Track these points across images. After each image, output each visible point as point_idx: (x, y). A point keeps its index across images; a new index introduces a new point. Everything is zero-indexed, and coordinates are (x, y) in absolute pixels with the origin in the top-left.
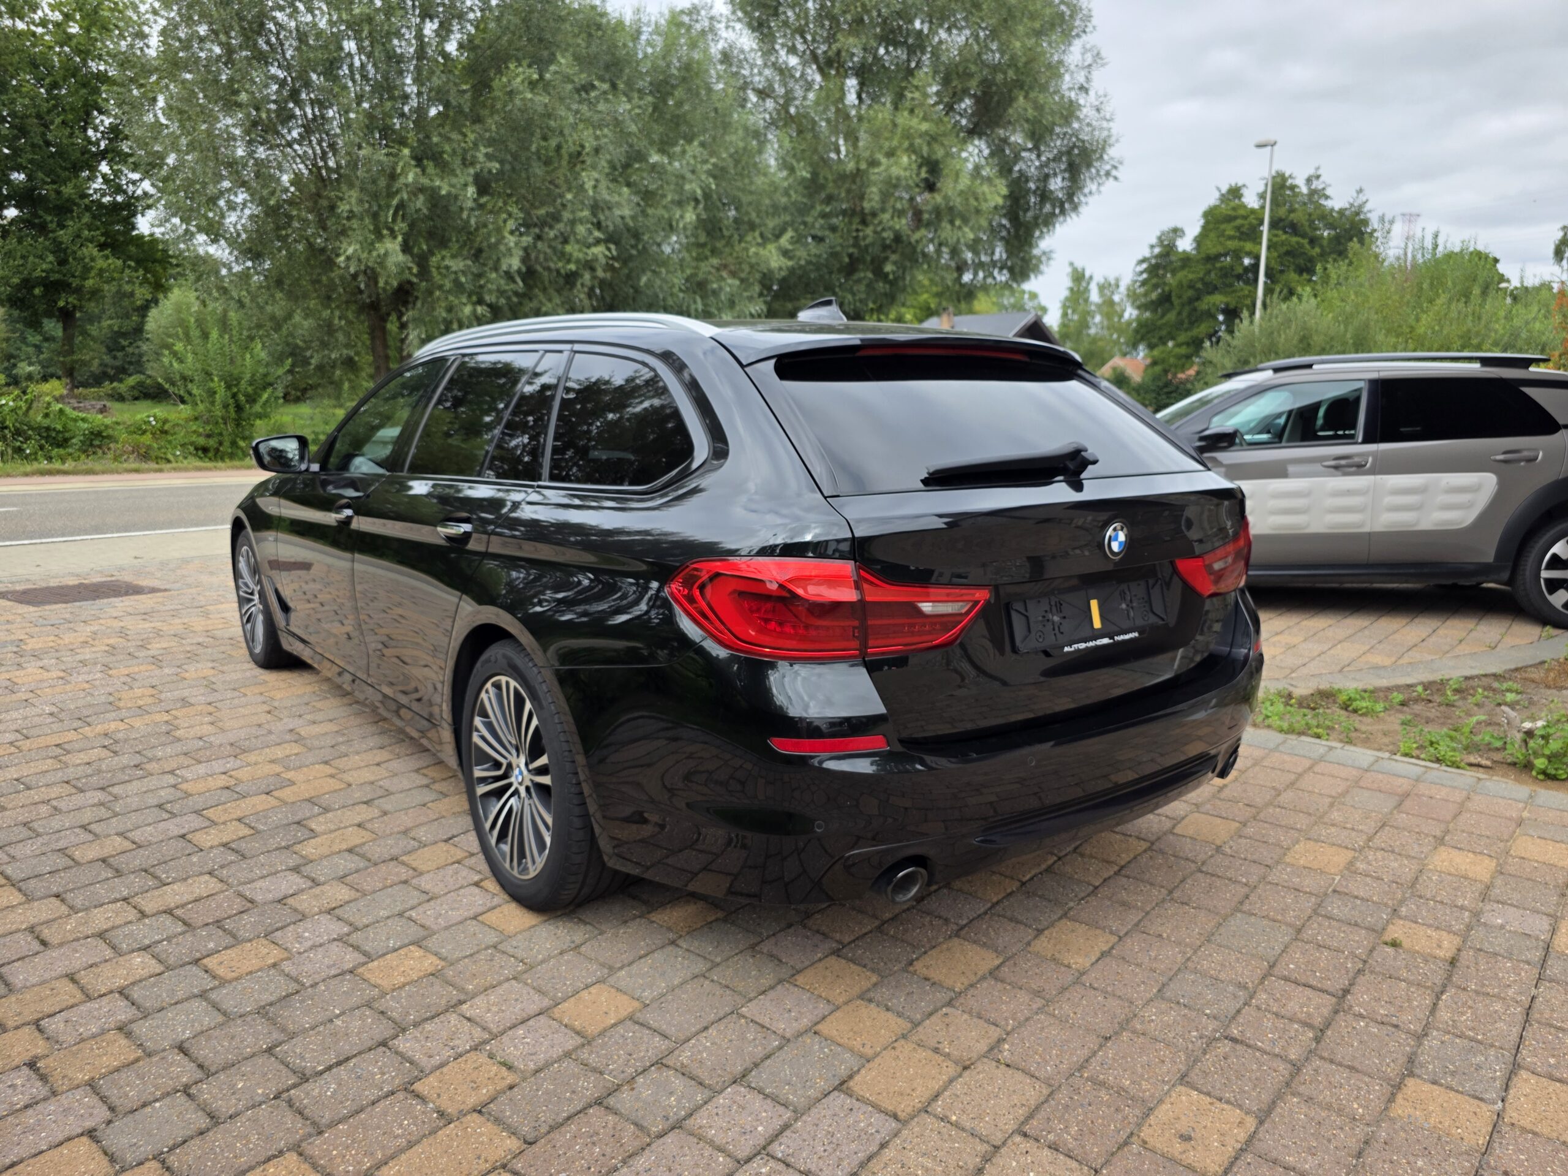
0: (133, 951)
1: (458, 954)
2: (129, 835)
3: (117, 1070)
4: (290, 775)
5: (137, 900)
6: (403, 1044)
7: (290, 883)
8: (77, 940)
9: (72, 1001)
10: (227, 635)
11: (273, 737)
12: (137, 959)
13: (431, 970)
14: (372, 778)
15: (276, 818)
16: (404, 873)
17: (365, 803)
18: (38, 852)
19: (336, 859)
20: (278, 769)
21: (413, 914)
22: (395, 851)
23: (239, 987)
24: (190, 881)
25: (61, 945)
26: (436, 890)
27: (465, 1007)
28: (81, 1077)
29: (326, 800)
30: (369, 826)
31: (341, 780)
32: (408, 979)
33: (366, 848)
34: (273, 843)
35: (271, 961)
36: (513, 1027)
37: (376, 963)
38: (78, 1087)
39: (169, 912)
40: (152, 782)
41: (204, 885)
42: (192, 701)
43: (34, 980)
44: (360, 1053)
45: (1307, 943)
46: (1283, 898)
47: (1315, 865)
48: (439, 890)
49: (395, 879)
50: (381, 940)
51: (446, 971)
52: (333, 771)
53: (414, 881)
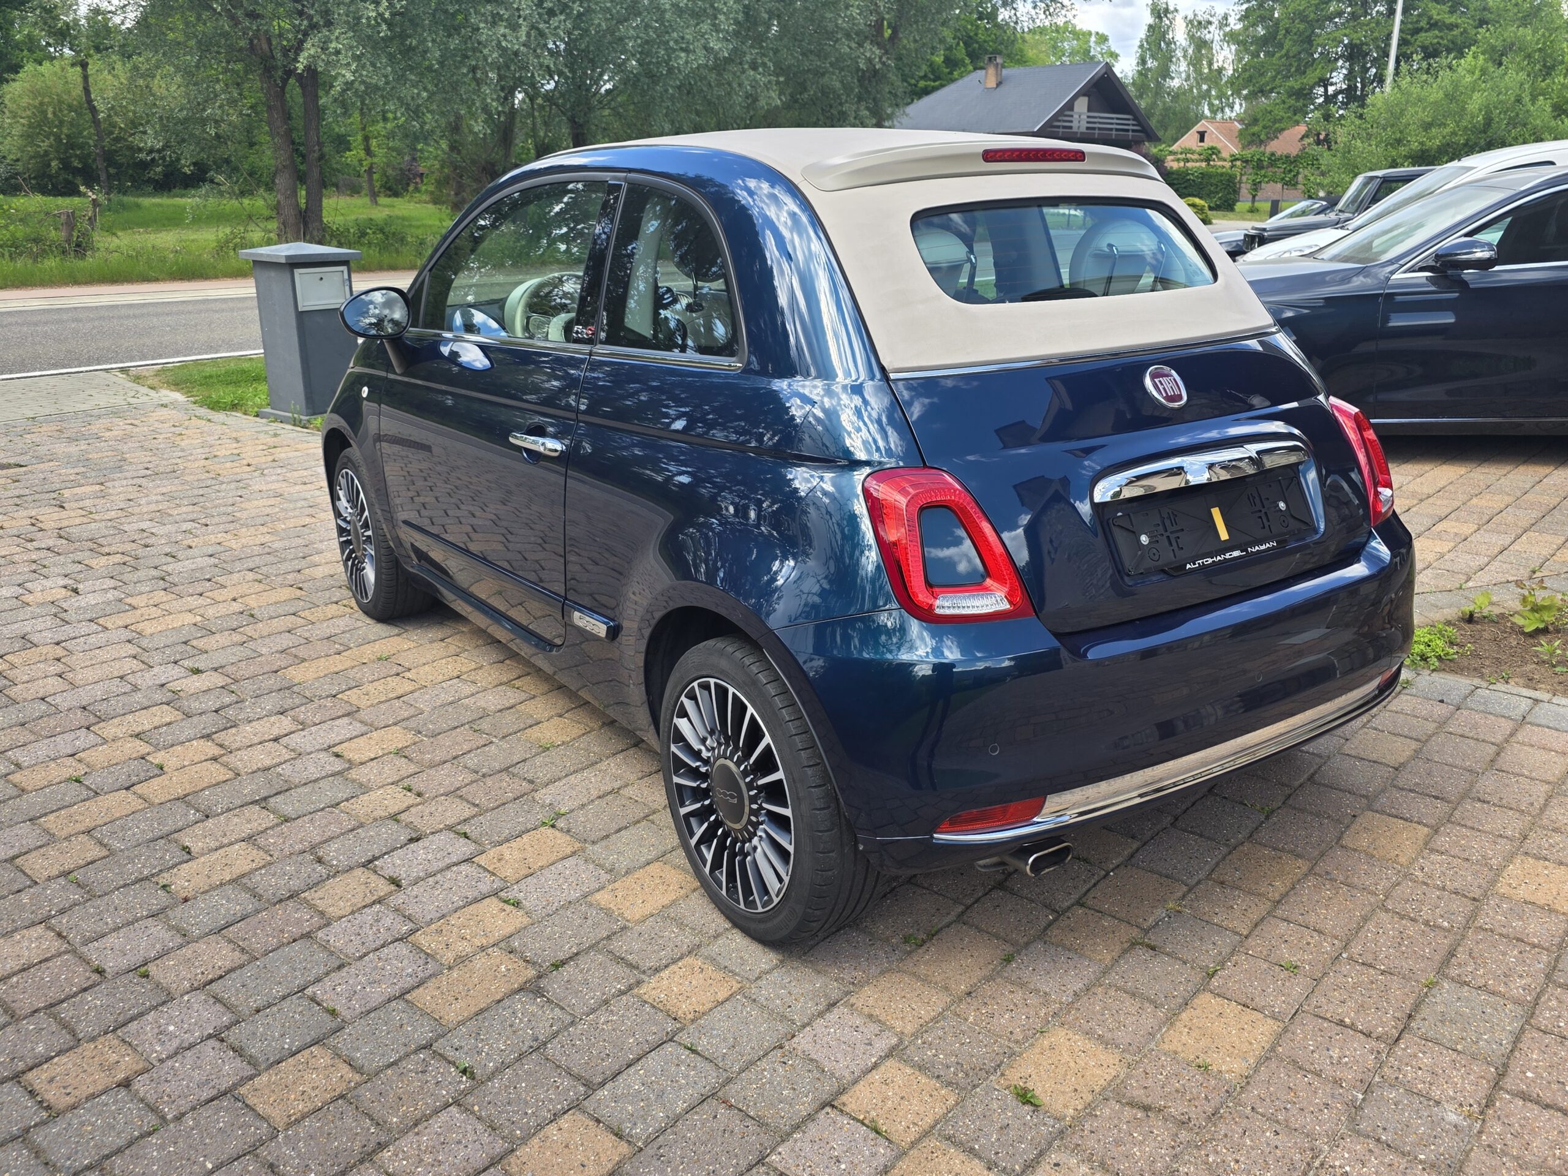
1: (379, 1062)
4: (157, 758)
7: (153, 938)
10: (85, 535)
11: (138, 697)
13: (341, 1088)
14: (268, 762)
15: (137, 830)
16: (307, 920)
17: (257, 802)
19: (215, 898)
20: (143, 748)
21: (316, 990)
22: (295, 884)
23: (75, 1123)
24: (17, 937)
26: (350, 950)
27: (386, 1154)
29: (205, 798)
30: (261, 841)
31: (225, 765)
32: (310, 1106)
33: (257, 878)
34: (133, 870)
35: (121, 1076)
37: (265, 1078)
41: (35, 943)
42: (35, 638)
45: (1545, 1033)
46: (1504, 954)
47: (1541, 898)
48: (353, 949)
49: (296, 931)
50: (273, 1037)
51: (361, 1091)
52: (217, 751)
53: (320, 934)
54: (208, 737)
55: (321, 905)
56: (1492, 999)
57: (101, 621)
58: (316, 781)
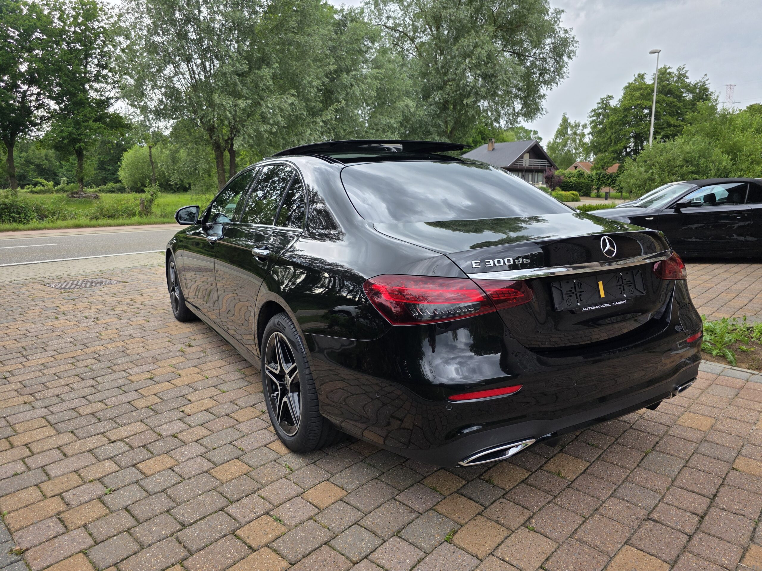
0: (105, 460)
1: (257, 464)
2: (104, 401)
3: (97, 519)
4: (178, 372)
5: (107, 434)
6: (231, 510)
7: (178, 426)
8: (80, 453)
9: (77, 484)
10: (150, 304)
11: (171, 354)
12: (107, 463)
13: (245, 472)
14: (217, 375)
15: (172, 394)
16: (232, 422)
17: (214, 386)
18: (63, 410)
19: (200, 415)
20: (173, 369)
21: (236, 443)
22: (227, 411)
23: (154, 479)
24: (132, 425)
25: (72, 456)
26: (247, 431)
27: (261, 491)
28: (81, 523)
29: (196, 385)
30: (215, 398)
31: (202, 375)
32: (234, 477)
33: (214, 409)
34: (171, 406)
35: (169, 466)
36: (285, 502)
37: (218, 468)
38: (79, 528)
39: (122, 440)
40: (115, 376)
41: (138, 427)
42: (134, 336)
43: (60, 473)
44: (210, 514)
45: (692, 468)
46: (678, 443)
47: (694, 426)
48: (248, 431)
49: (228, 425)
50: (221, 456)
51: (252, 473)
52: (199, 371)
53: (236, 426)
54: (195, 366)
55: (236, 418)
56: (672, 457)
57: (157, 330)
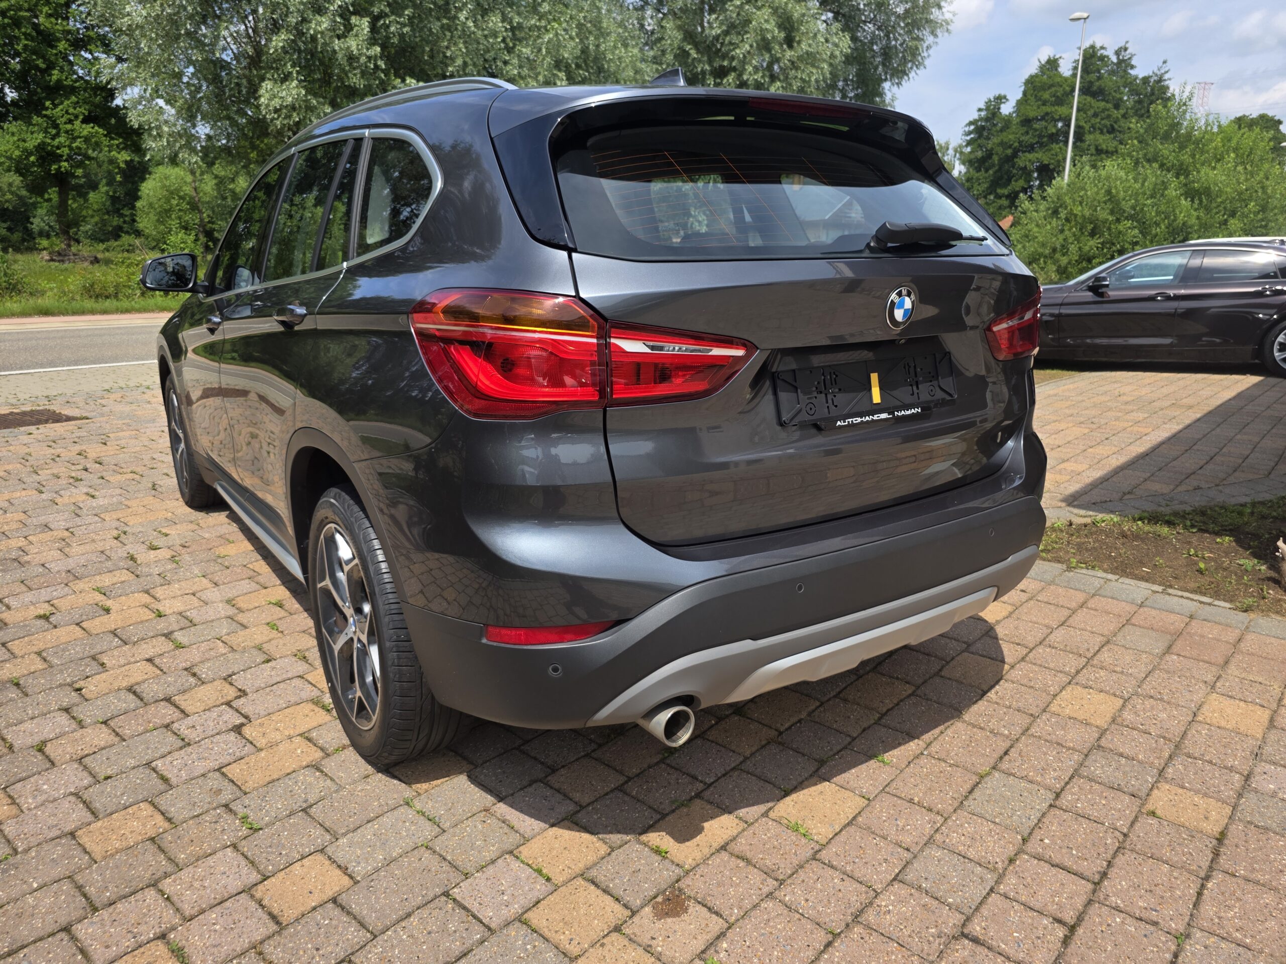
1: (185, 814)
6: (85, 929)
7: (55, 725)
10: (113, 462)
11: (109, 564)
13: (152, 833)
14: (182, 609)
15: (73, 651)
16: (170, 715)
17: (166, 635)
21: (159, 764)
22: (170, 690)
26: (193, 736)
27: (168, 880)
29: (129, 631)
30: (157, 661)
31: (152, 610)
32: (124, 845)
33: (146, 684)
34: (59, 679)
36: (210, 908)
37: (99, 824)
44: (35, 941)
45: (1065, 811)
46: (1045, 754)
47: (1081, 716)
48: (196, 735)
49: (159, 722)
50: (115, 795)
53: (176, 724)
54: (147, 592)
55: (183, 705)
56: (1029, 786)
57: (102, 516)
58: (212, 621)
